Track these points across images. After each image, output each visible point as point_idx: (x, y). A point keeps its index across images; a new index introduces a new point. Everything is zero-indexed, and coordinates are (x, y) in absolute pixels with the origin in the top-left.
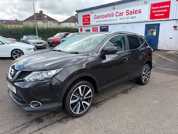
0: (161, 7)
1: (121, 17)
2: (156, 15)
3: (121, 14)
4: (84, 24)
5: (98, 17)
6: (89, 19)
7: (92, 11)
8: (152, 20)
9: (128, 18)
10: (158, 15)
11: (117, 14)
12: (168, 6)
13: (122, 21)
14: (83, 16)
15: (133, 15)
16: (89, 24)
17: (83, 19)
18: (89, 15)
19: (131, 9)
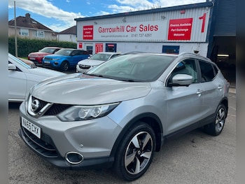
0: (181, 25)
1: (134, 33)
2: (175, 35)
3: (133, 29)
4: (84, 38)
5: (104, 31)
6: (92, 31)
7: (97, 21)
8: (170, 41)
9: (142, 35)
10: (178, 35)
11: (129, 29)
12: (190, 25)
13: (134, 39)
14: (85, 27)
15: (148, 32)
16: (92, 38)
17: (84, 31)
18: (92, 27)
19: (145, 24)
